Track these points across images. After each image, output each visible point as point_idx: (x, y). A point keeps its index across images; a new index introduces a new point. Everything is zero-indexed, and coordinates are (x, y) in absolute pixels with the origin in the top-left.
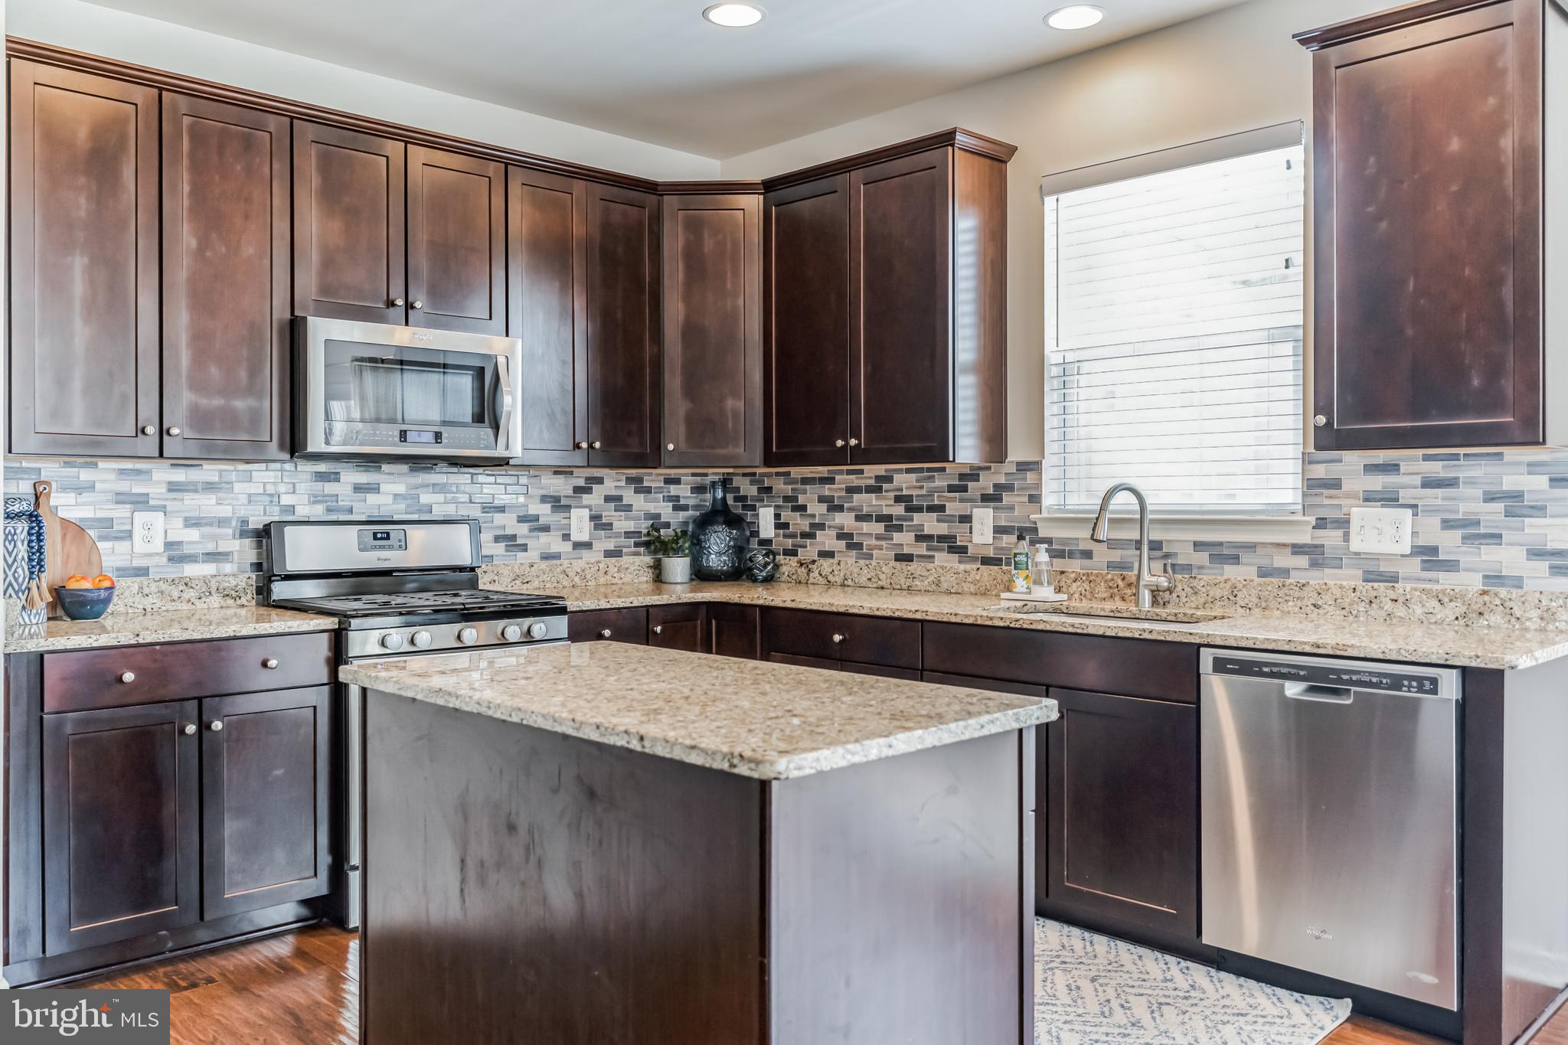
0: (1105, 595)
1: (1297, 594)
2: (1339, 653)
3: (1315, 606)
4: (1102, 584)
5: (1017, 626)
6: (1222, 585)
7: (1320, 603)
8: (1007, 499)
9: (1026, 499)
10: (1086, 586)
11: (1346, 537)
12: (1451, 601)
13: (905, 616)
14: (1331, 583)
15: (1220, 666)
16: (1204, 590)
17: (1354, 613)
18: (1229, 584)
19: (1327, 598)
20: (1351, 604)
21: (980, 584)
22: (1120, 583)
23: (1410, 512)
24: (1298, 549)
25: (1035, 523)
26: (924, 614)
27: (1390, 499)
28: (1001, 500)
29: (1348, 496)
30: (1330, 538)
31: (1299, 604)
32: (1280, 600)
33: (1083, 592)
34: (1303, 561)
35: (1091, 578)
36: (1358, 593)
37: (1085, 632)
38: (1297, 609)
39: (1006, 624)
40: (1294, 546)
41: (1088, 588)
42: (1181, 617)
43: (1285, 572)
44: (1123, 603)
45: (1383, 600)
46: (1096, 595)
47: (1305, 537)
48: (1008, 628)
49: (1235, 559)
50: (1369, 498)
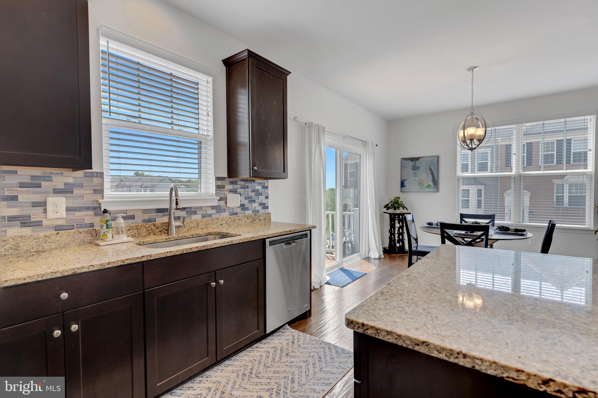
0: (146, 234)
1: (216, 222)
2: (294, 232)
3: (221, 225)
4: (144, 229)
5: (204, 249)
6: (194, 222)
7: (222, 223)
8: (76, 192)
9: (92, 192)
10: (136, 231)
11: (226, 203)
12: (250, 218)
13: (133, 262)
14: (225, 217)
15: (272, 243)
16: (188, 225)
17: (230, 225)
18: (196, 222)
19: (224, 221)
20: (230, 222)
21: (60, 242)
22: (153, 227)
23: (239, 195)
24: (213, 207)
25: (100, 204)
26: (148, 257)
27: (234, 191)
28: (72, 192)
29: (226, 191)
30: (222, 203)
31: (217, 225)
32: (212, 224)
33: (134, 235)
34: (214, 211)
35: (138, 228)
36: (231, 219)
37: (233, 243)
38: (216, 226)
39: (199, 250)
40: (212, 207)
41: (137, 232)
42: (194, 236)
43: (210, 215)
44: (155, 236)
45: (237, 220)
46: (141, 235)
47: (215, 204)
48: (200, 250)
49: (195, 213)
50: (231, 191)
